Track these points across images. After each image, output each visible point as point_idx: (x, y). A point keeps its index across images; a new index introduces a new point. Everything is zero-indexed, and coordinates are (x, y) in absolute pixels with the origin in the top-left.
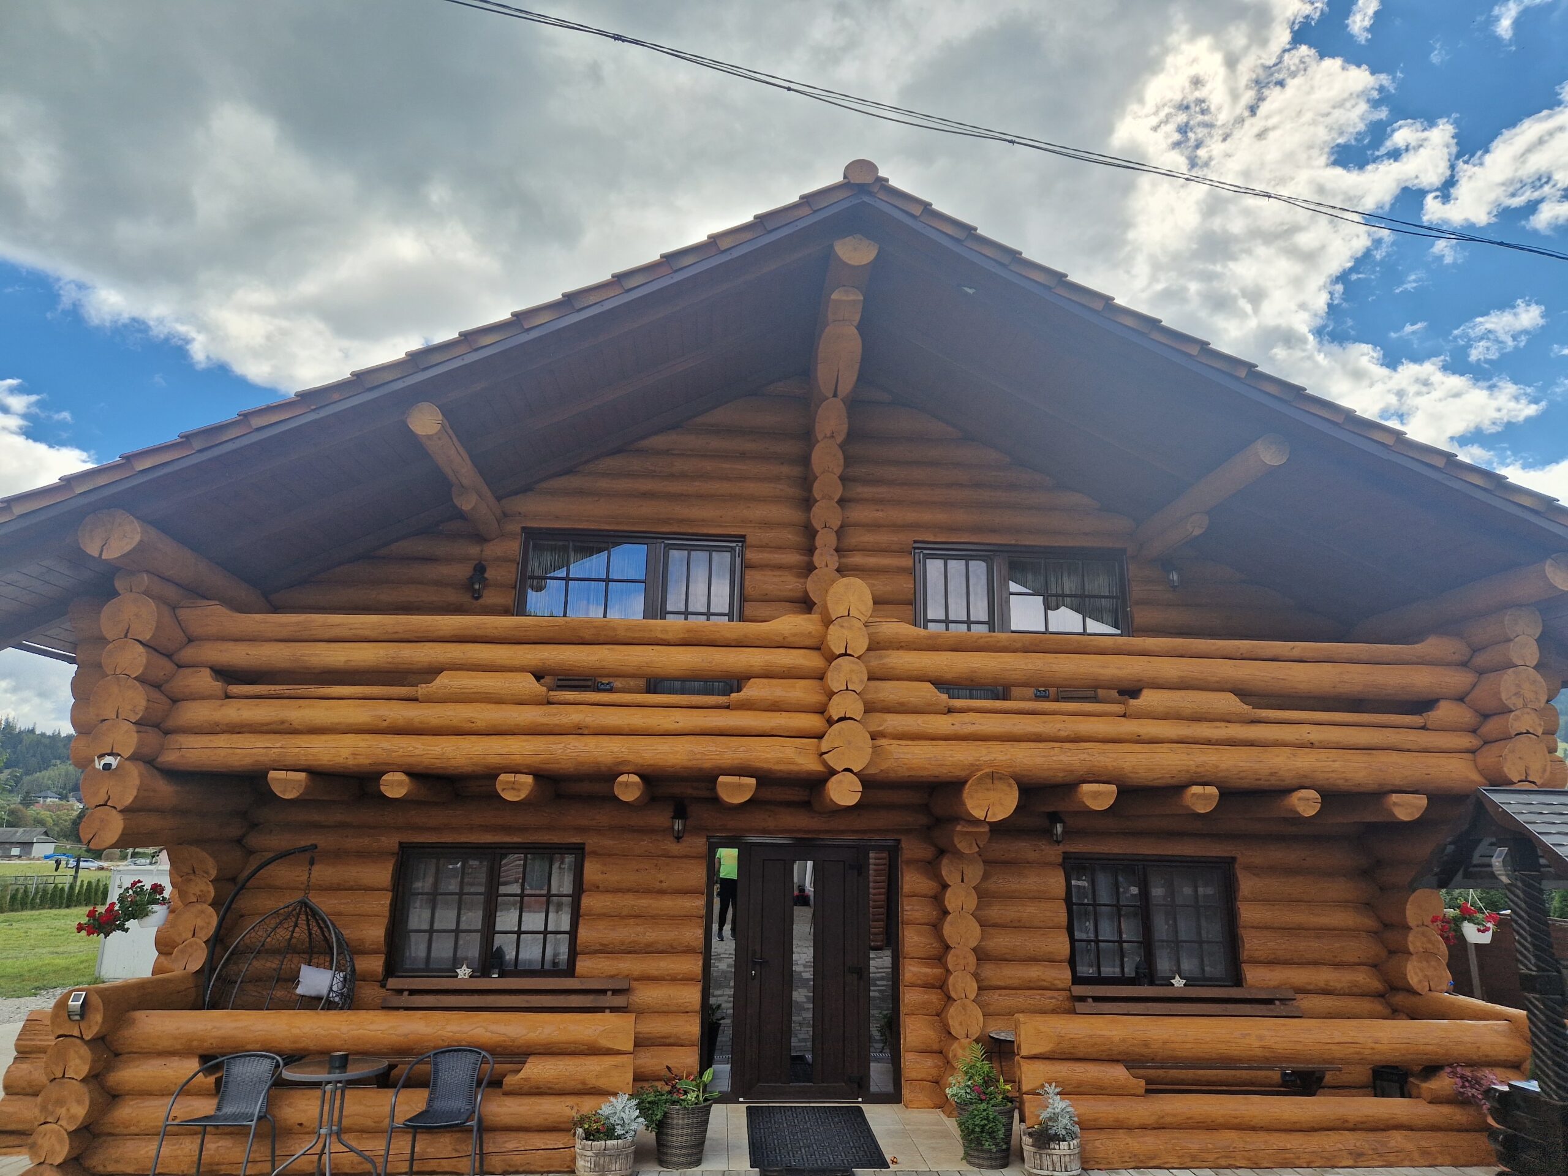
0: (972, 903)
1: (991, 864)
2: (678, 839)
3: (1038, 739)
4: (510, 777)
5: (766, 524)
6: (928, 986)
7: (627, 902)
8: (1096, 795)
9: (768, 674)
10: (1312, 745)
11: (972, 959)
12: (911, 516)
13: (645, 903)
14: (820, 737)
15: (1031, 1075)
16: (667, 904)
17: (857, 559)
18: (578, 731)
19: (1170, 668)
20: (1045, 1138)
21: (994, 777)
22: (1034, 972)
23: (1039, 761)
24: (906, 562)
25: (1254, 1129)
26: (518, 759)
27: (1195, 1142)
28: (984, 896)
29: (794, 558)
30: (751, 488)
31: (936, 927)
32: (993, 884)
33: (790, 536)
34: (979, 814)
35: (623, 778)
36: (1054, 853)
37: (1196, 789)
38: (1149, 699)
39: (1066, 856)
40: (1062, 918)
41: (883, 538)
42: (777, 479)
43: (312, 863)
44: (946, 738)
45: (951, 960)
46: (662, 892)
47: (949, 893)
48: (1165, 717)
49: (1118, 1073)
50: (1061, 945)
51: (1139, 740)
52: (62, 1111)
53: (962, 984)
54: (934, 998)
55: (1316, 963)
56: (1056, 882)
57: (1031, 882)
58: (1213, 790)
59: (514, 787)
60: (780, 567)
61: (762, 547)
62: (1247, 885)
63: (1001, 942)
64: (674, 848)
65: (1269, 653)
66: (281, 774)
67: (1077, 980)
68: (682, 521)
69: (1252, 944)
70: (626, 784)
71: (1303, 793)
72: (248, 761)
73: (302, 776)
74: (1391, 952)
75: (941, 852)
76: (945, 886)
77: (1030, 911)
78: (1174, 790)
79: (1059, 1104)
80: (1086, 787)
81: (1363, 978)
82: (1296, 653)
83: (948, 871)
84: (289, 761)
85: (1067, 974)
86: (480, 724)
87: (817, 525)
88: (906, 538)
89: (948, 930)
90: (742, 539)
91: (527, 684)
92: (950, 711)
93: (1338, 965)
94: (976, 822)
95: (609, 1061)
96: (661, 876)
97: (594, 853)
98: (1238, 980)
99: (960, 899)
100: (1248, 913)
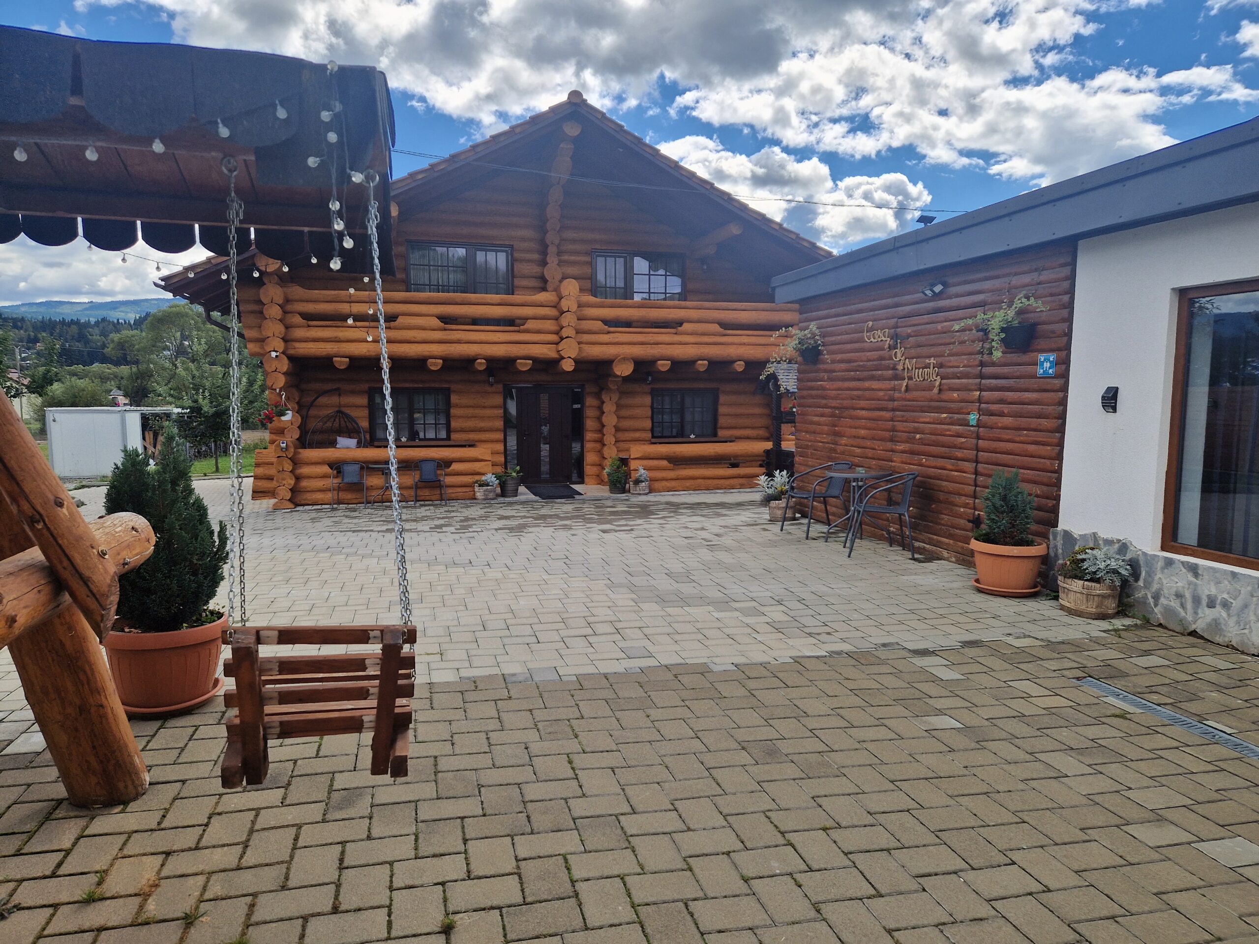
0: (614, 408)
1: (623, 393)
2: (492, 385)
3: (642, 343)
4: (433, 360)
5: (523, 239)
6: (595, 441)
7: (470, 411)
8: (663, 365)
9: (535, 318)
10: (744, 344)
11: (613, 430)
12: (590, 236)
13: (478, 412)
14: (557, 344)
15: (633, 465)
16: (488, 412)
17: (565, 257)
18: (459, 342)
19: (693, 314)
20: (637, 482)
21: (625, 359)
22: (637, 435)
23: (642, 352)
24: (588, 259)
25: (709, 478)
26: (436, 353)
27: (688, 483)
28: (619, 406)
29: (536, 256)
30: (515, 220)
31: (599, 419)
32: (623, 402)
33: (535, 246)
34: (618, 373)
35: (479, 361)
36: (647, 388)
37: (700, 362)
38: (686, 327)
39: (653, 390)
40: (649, 413)
41: (577, 247)
42: (527, 216)
43: (339, 395)
44: (607, 344)
45: (605, 430)
46: (484, 407)
47: (605, 405)
48: (692, 334)
49: (665, 463)
50: (648, 424)
51: (681, 343)
52: (284, 482)
53: (609, 439)
54: (598, 445)
55: (745, 428)
56: (648, 400)
57: (638, 400)
58: (706, 362)
59: (435, 364)
60: (529, 261)
61: (521, 251)
62: (723, 398)
63: (625, 424)
64: (489, 389)
65: (734, 307)
66: (338, 359)
67: (653, 437)
68: (482, 237)
69: (722, 421)
70: (481, 363)
71: (739, 363)
72: (324, 353)
73: (347, 360)
75: (602, 389)
76: (603, 402)
77: (637, 412)
78: (692, 362)
79: (643, 471)
80: (659, 362)
81: (762, 432)
82: (743, 308)
83: (605, 397)
84: (341, 353)
85: (650, 435)
86: (418, 339)
87: (548, 242)
88: (588, 247)
89: (604, 419)
90: (512, 246)
91: (437, 323)
92: (609, 332)
93: (753, 428)
94: (618, 376)
95: (483, 463)
96: (484, 401)
97: (454, 391)
98: (715, 435)
99: (609, 407)
100: (722, 410)
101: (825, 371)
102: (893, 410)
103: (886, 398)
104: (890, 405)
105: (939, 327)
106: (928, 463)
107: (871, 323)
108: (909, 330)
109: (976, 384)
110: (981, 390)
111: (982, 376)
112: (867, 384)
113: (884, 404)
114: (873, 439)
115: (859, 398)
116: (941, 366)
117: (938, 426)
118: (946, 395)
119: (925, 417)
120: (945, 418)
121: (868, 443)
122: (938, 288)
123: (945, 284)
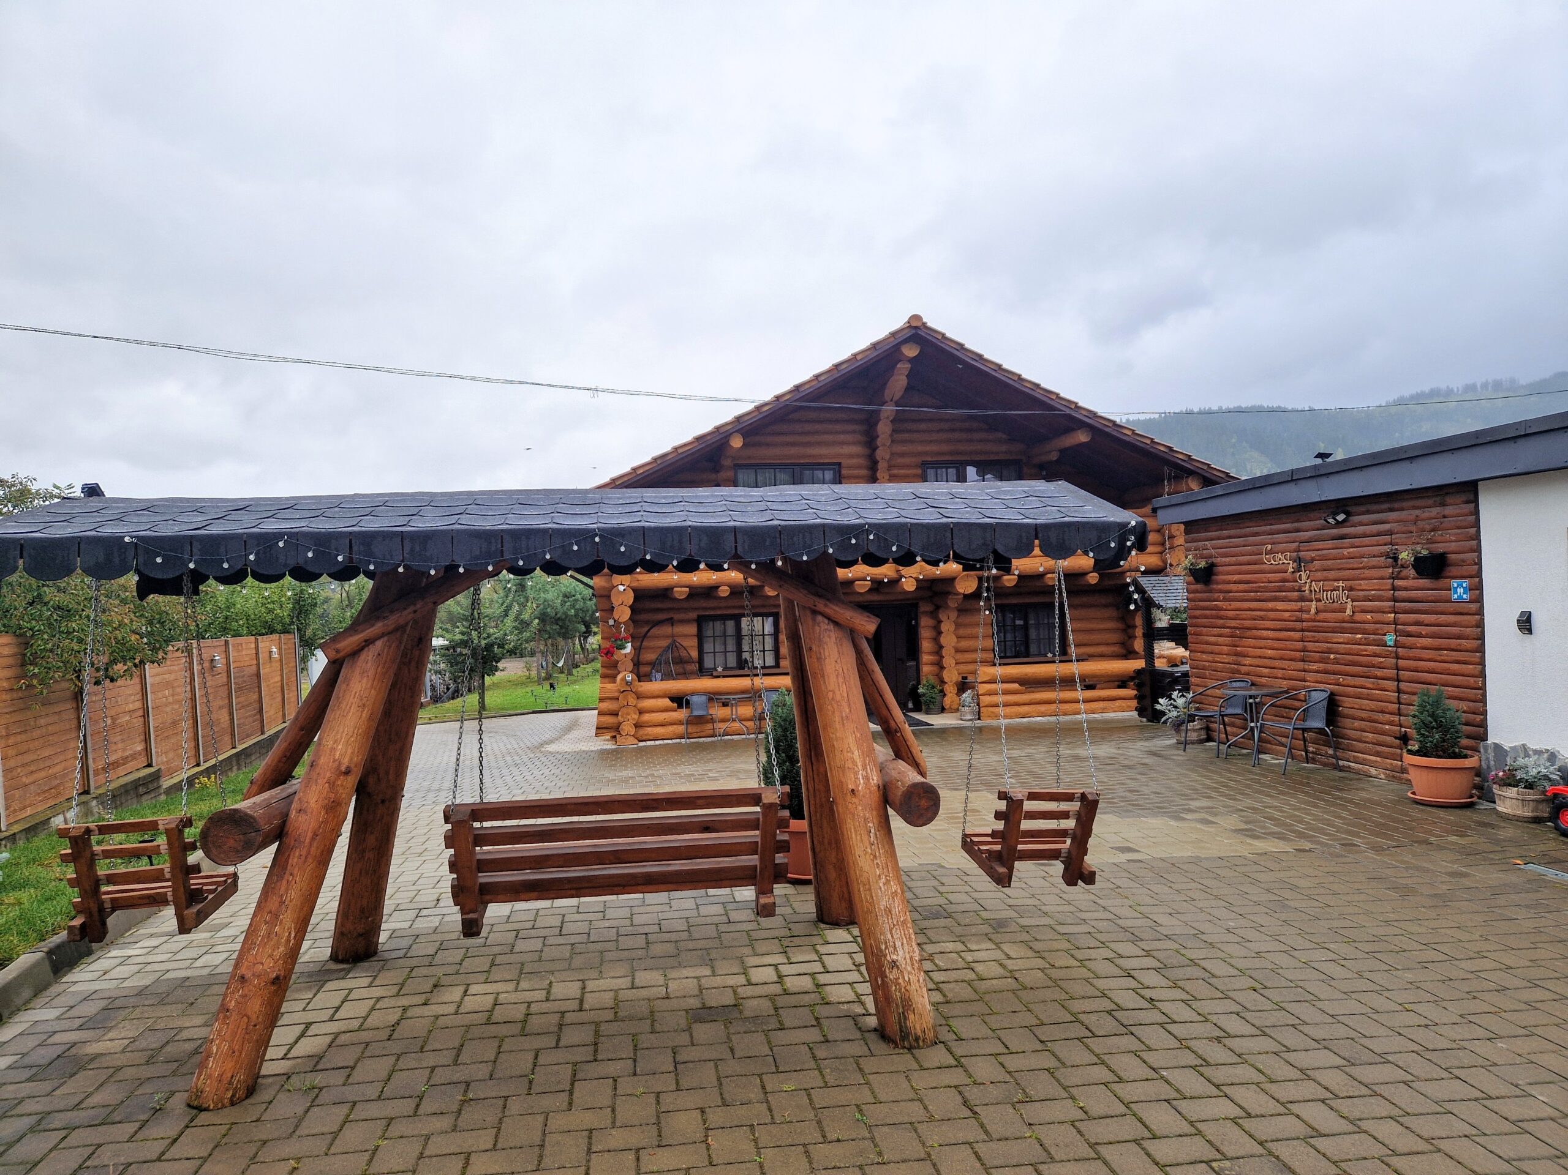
0: (952, 628)
1: (961, 611)
5: (851, 456)
6: (932, 664)
8: (1009, 580)
11: (953, 651)
12: (920, 448)
15: (982, 689)
17: (895, 471)
21: (968, 576)
22: (978, 656)
24: (918, 472)
25: (1065, 702)
27: (1042, 708)
28: (958, 626)
29: (864, 472)
30: (842, 437)
31: (936, 640)
33: (862, 461)
34: (961, 591)
37: (1049, 576)
40: (991, 632)
41: (907, 460)
42: (854, 432)
43: (672, 625)
45: (944, 652)
47: (942, 625)
49: (1016, 686)
50: (990, 643)
52: (629, 717)
53: (948, 661)
54: (935, 669)
55: (1098, 645)
56: (992, 616)
57: (982, 617)
58: (1056, 576)
61: (850, 467)
63: (965, 644)
68: (810, 456)
69: (1072, 638)
71: (1091, 575)
72: (666, 584)
73: (688, 589)
74: (1130, 637)
75: (938, 608)
76: (940, 622)
77: (977, 630)
78: (1040, 576)
80: (1005, 577)
81: (1116, 649)
84: (683, 583)
85: (992, 655)
87: (878, 458)
88: (919, 460)
89: (943, 640)
90: (839, 464)
93: (1108, 644)
94: (959, 594)
98: (1066, 653)
99: (947, 627)
101: (1221, 591)
102: (1302, 630)
103: (1294, 618)
104: (1298, 625)
105: (1345, 552)
106: (1345, 682)
107: (1269, 546)
108: (1313, 554)
109: (1390, 607)
110: (1395, 613)
111: (1395, 600)
112: (1270, 605)
113: (1291, 624)
114: (1282, 659)
115: (1262, 619)
116: (1351, 589)
117: (1354, 646)
118: (1359, 617)
119: (1337, 638)
120: (1361, 639)
121: (1277, 663)
122: (1341, 517)
123: (1348, 514)
